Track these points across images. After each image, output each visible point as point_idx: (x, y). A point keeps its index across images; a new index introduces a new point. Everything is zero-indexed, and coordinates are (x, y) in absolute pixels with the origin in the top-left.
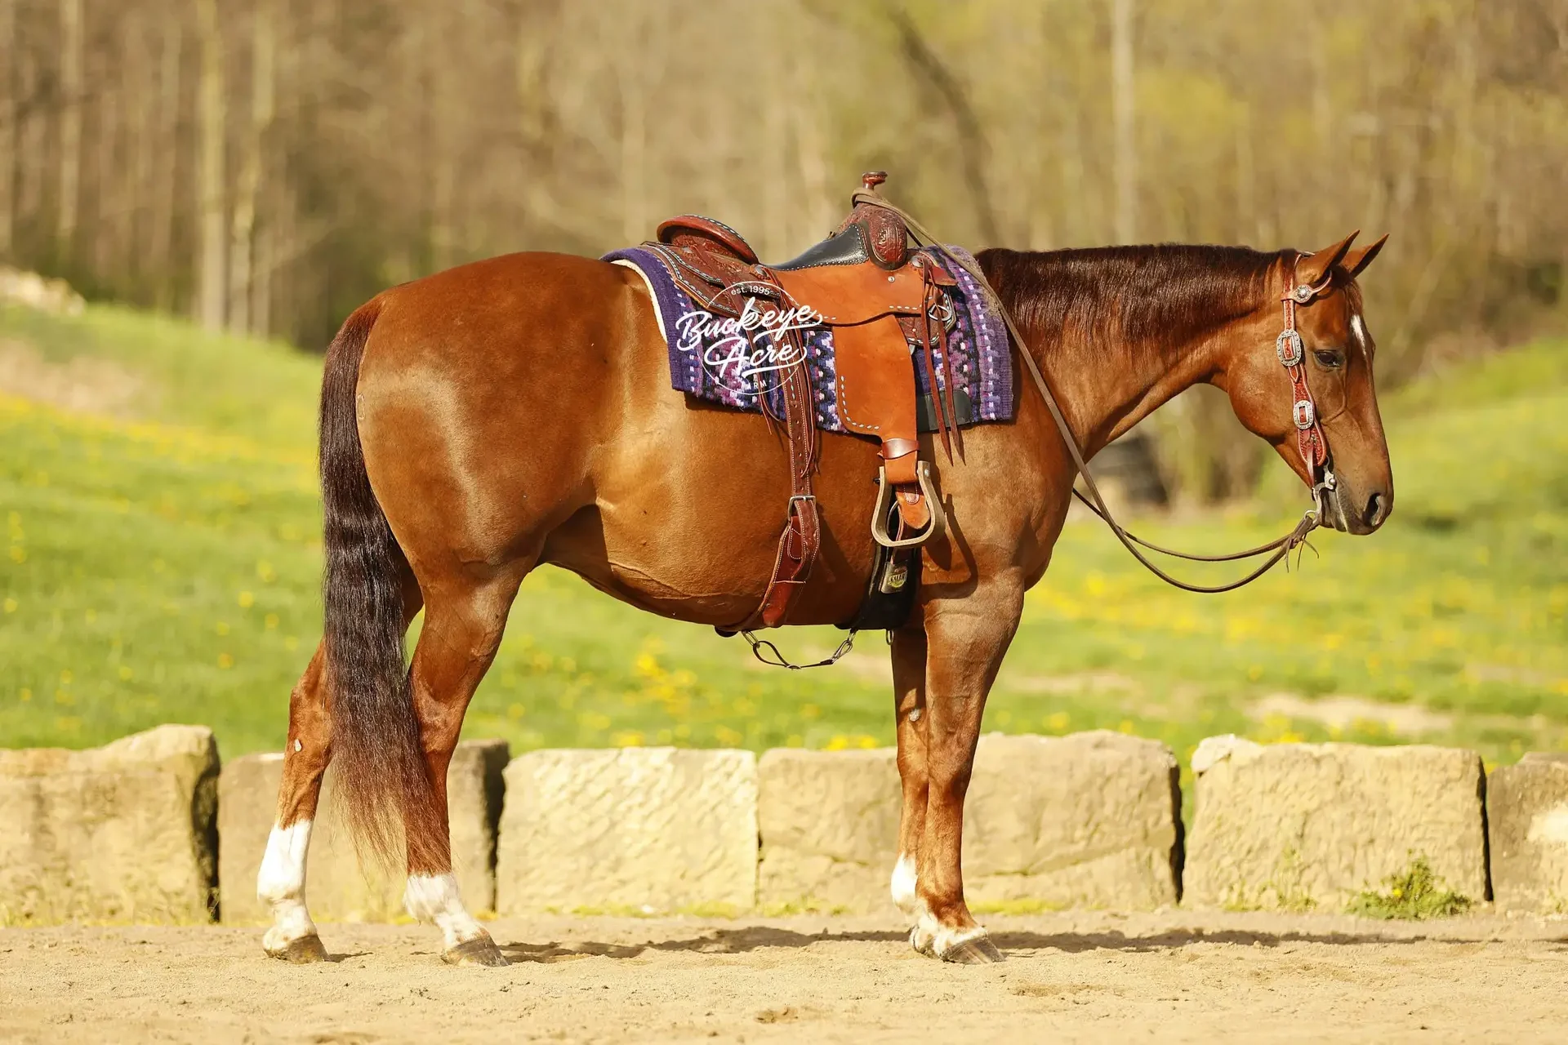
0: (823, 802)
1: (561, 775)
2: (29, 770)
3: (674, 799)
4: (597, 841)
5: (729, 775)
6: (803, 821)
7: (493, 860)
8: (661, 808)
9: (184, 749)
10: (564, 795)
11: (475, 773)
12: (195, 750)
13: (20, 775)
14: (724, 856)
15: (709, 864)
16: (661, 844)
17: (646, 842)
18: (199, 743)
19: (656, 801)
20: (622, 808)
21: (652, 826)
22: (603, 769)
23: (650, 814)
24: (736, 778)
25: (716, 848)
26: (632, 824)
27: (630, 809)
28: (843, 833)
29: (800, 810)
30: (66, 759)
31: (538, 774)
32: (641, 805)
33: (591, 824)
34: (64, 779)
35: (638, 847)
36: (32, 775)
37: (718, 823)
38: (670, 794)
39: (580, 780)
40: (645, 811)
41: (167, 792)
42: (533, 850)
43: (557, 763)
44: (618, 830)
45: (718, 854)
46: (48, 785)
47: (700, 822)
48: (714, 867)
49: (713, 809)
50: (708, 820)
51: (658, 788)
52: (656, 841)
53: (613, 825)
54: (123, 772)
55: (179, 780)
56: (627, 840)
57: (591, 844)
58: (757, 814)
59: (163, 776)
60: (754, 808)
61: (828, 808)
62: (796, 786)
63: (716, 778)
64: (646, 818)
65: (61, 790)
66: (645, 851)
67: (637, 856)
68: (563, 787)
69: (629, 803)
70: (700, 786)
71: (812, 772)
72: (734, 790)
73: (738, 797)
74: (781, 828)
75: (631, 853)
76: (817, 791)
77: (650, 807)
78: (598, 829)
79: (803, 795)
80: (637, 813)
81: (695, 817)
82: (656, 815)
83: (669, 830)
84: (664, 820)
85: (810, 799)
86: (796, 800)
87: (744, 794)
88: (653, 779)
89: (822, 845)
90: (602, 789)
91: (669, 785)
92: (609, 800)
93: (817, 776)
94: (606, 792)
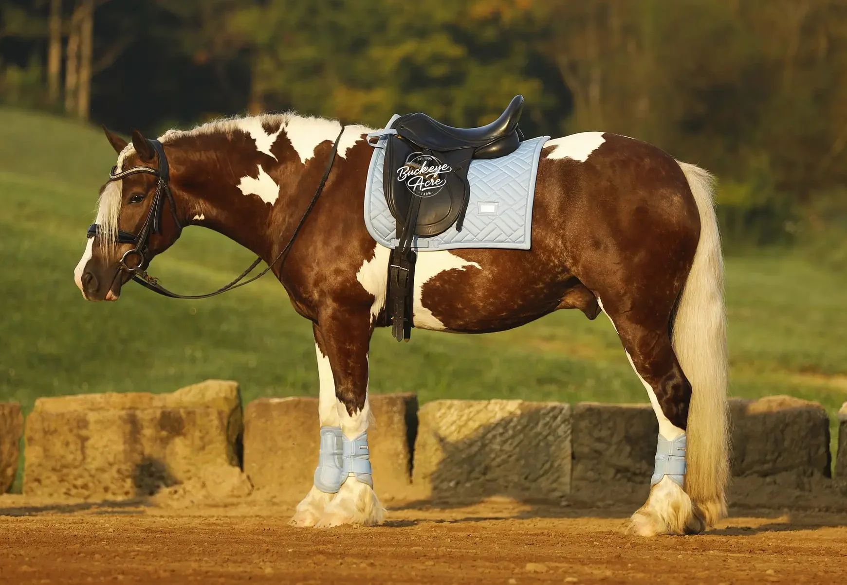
0: (612, 435)
1: (453, 415)
2: (128, 405)
3: (521, 431)
4: (475, 455)
5: (555, 418)
6: (599, 446)
7: (410, 466)
8: (513, 437)
9: (223, 395)
10: (453, 428)
11: (399, 412)
12: (229, 395)
13: (123, 409)
14: (552, 466)
15: (541, 472)
16: (513, 458)
17: (504, 457)
18: (232, 391)
19: (510, 432)
20: (490, 436)
21: (507, 447)
22: (478, 412)
23: (506, 440)
24: (559, 419)
25: (547, 461)
26: (496, 447)
27: (494, 437)
28: (625, 453)
29: (599, 440)
30: (151, 399)
31: (438, 414)
32: (501, 434)
34: (149, 411)
35: (498, 460)
36: (130, 408)
37: (548, 445)
38: (519, 427)
39: (464, 418)
40: (504, 439)
41: (213, 420)
42: (435, 460)
43: (450, 408)
44: (487, 449)
45: (547, 466)
46: (139, 413)
47: (538, 445)
48: (546, 472)
49: (546, 437)
50: (542, 444)
51: (512, 424)
52: (510, 456)
53: (484, 446)
54: (185, 408)
55: (220, 413)
56: (493, 456)
57: (470, 458)
58: (572, 441)
59: (210, 410)
60: (569, 438)
61: (615, 439)
62: (595, 426)
63: (548, 419)
64: (505, 442)
65: (147, 417)
66: (505, 462)
67: (499, 466)
68: (453, 423)
69: (494, 433)
70: (537, 424)
71: (605, 416)
72: (559, 426)
73: (560, 431)
74: (586, 450)
75: (494, 463)
76: (609, 428)
77: (507, 436)
78: (475, 449)
79: (600, 430)
80: (498, 439)
81: (534, 443)
82: (509, 442)
83: (517, 449)
84: (515, 444)
85: (604, 433)
86: (596, 434)
87: (563, 430)
88: (508, 419)
89: (612, 460)
90: (477, 424)
91: (519, 423)
92: (481, 431)
93: (609, 419)
94: (481, 425)
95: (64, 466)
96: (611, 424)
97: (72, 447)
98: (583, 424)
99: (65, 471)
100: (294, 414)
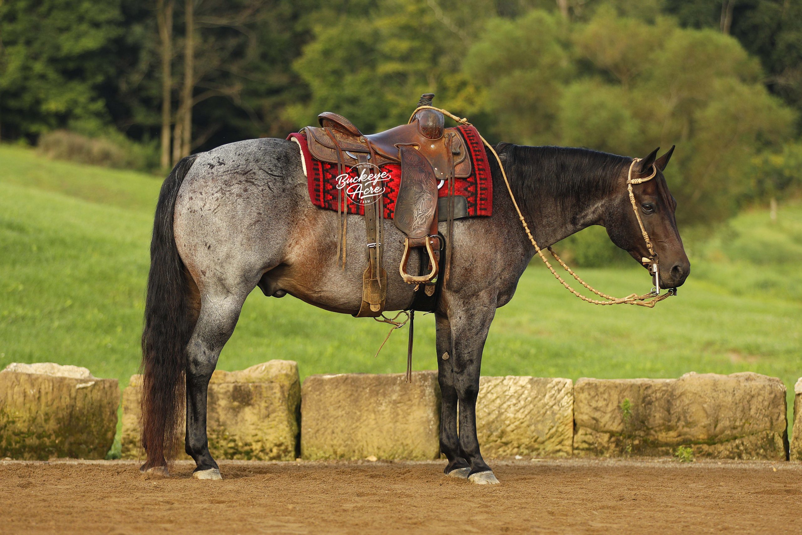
0: (607, 405)
3: (531, 402)
4: (493, 422)
5: (559, 391)
6: (597, 415)
8: (524, 407)
9: (284, 372)
11: (430, 387)
12: (289, 373)
14: (557, 431)
15: (548, 436)
16: (525, 425)
17: (517, 423)
18: (291, 369)
19: (522, 403)
20: (505, 406)
21: (519, 415)
22: (497, 385)
23: (520, 409)
24: (563, 392)
25: (553, 427)
26: (510, 415)
27: (509, 406)
28: (618, 421)
29: (596, 409)
30: (224, 375)
32: (515, 405)
33: (489, 414)
34: (224, 385)
35: (512, 426)
37: (554, 414)
38: (529, 399)
40: (516, 408)
41: (275, 393)
44: (503, 417)
45: (553, 430)
46: (215, 388)
47: (545, 414)
48: (551, 437)
49: (552, 407)
50: (549, 413)
51: (523, 396)
52: (522, 423)
53: (500, 414)
54: (253, 383)
55: (282, 387)
56: (508, 422)
58: (573, 410)
59: (273, 384)
60: (572, 407)
61: (610, 409)
62: (594, 397)
63: (553, 392)
64: (518, 411)
65: (222, 391)
66: (517, 427)
67: (513, 431)
69: (508, 403)
70: (545, 396)
71: (601, 390)
72: (563, 398)
73: (563, 402)
74: (585, 418)
75: (509, 429)
76: (605, 400)
77: (519, 405)
78: (493, 416)
79: (597, 401)
80: (513, 409)
81: (542, 411)
82: (521, 411)
83: (528, 417)
84: (526, 412)
85: (601, 404)
86: (594, 404)
87: (566, 401)
88: (520, 392)
89: (607, 426)
90: (495, 396)
91: (529, 395)
92: (498, 401)
93: (604, 393)
94: (498, 397)
96: (606, 396)
98: (583, 396)
100: (343, 388)
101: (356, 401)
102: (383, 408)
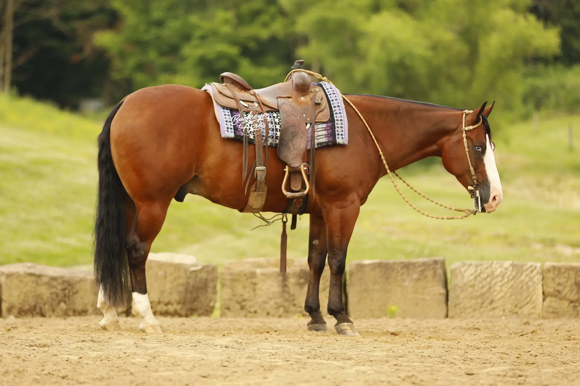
0: (567, 281)
1: (471, 270)
3: (512, 279)
4: (485, 293)
5: (532, 272)
6: (560, 288)
7: (447, 300)
8: (508, 282)
10: (472, 277)
14: (531, 300)
15: (525, 302)
16: (508, 295)
17: (502, 294)
19: (506, 280)
20: (494, 282)
21: (504, 289)
22: (487, 268)
23: (504, 285)
24: (535, 272)
25: (528, 296)
26: (498, 288)
27: (496, 283)
28: (575, 292)
29: (559, 284)
31: (463, 270)
32: (501, 281)
33: (482, 288)
35: (499, 296)
37: (528, 288)
38: (511, 277)
39: (478, 272)
40: (502, 283)
42: (462, 296)
43: (470, 266)
44: (492, 290)
45: (528, 299)
47: (522, 287)
48: (527, 304)
49: (527, 283)
50: (525, 287)
51: (506, 276)
52: (506, 294)
53: (490, 288)
56: (495, 293)
57: (482, 295)
58: (543, 285)
60: (541, 283)
61: (569, 283)
62: (557, 276)
63: (528, 272)
64: (502, 286)
66: (502, 297)
67: (499, 299)
68: (472, 274)
69: (496, 280)
70: (522, 274)
71: (563, 270)
72: (534, 277)
73: (535, 279)
74: (551, 290)
75: (497, 298)
76: (565, 278)
77: (504, 282)
78: (485, 290)
79: (560, 278)
80: (499, 284)
81: (520, 286)
82: (506, 285)
83: (510, 290)
84: (509, 287)
85: (562, 280)
86: (557, 280)
87: (538, 278)
88: (504, 272)
89: (567, 296)
90: (486, 276)
91: (511, 274)
92: (489, 279)
93: (565, 272)
94: (488, 276)
95: (244, 300)
96: (566, 275)
97: (248, 289)
98: (550, 275)
99: (244, 303)
100: (378, 270)
101: (387, 278)
102: (407, 283)
